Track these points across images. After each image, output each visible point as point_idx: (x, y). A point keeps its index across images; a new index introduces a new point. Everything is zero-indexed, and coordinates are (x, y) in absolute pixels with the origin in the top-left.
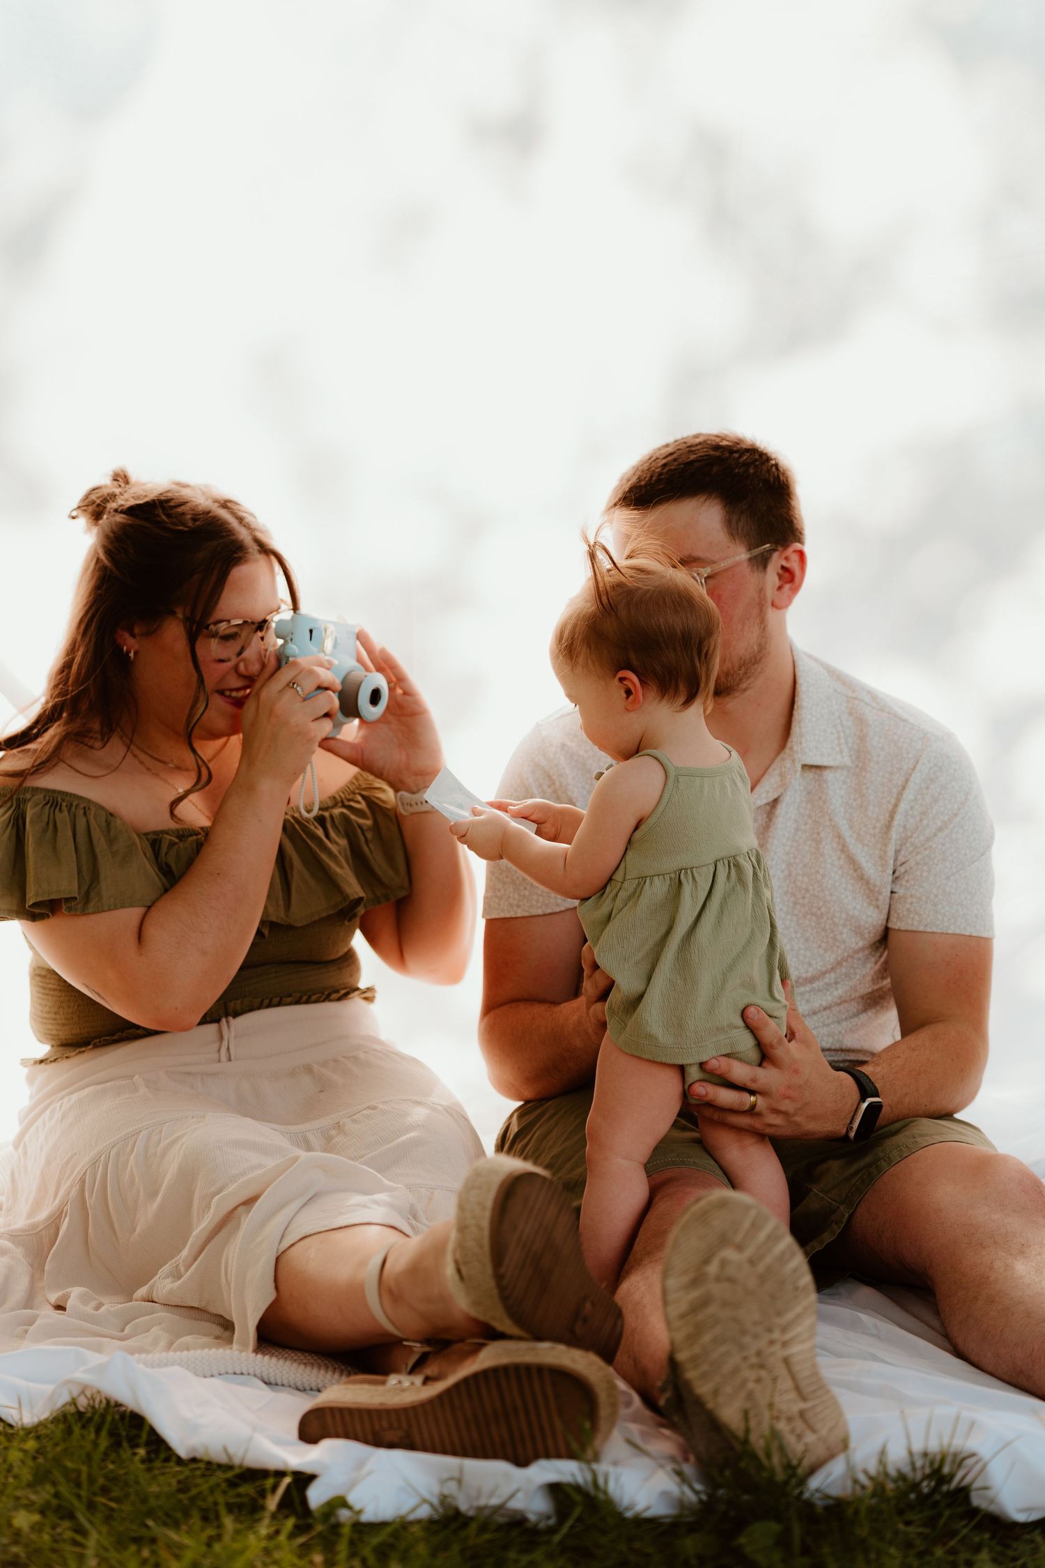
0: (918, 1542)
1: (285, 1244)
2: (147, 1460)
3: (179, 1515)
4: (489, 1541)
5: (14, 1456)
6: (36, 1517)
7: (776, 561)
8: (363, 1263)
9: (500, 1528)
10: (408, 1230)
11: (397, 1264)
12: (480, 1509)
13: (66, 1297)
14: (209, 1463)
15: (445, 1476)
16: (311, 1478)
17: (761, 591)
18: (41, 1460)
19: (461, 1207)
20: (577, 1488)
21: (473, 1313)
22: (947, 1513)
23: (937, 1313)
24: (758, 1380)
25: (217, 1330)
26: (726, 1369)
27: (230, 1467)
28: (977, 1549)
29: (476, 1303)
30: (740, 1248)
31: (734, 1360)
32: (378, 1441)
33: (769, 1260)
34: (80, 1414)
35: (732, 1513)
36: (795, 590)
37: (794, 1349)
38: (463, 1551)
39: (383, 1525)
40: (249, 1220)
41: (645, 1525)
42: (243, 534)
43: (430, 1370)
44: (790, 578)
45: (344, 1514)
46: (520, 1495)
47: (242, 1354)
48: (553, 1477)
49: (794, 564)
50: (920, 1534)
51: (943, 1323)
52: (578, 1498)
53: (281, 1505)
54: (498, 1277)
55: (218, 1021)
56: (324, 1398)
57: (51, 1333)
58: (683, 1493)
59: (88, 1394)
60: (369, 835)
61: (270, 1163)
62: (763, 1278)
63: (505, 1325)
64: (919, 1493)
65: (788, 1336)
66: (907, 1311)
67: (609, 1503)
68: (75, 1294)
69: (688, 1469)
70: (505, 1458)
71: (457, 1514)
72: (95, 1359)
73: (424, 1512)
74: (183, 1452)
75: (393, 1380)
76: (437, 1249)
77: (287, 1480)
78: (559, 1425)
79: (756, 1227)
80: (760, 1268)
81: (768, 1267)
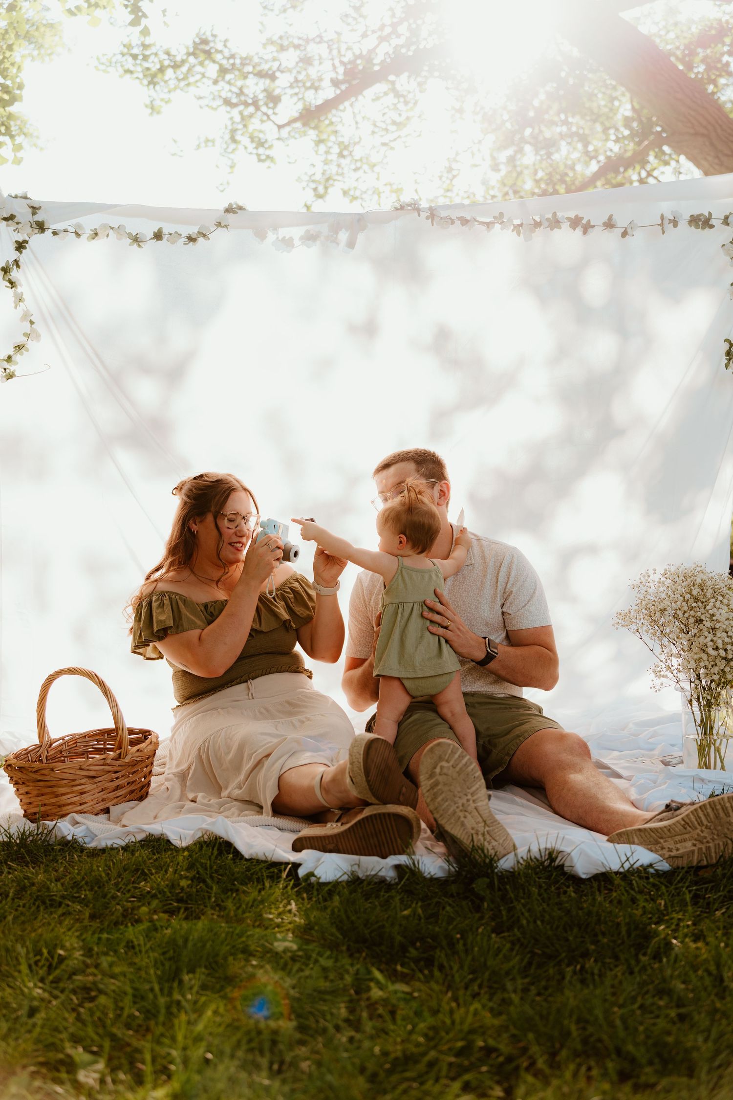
0: (543, 885)
1: (281, 773)
2: (233, 859)
3: (247, 881)
4: (372, 888)
5: (181, 858)
6: (189, 882)
7: (437, 488)
8: (313, 778)
9: (376, 883)
10: (329, 764)
11: (327, 778)
12: (367, 876)
13: (196, 797)
14: (257, 860)
15: (353, 863)
16: (299, 865)
18: (190, 859)
19: (351, 755)
20: (407, 866)
21: (359, 796)
22: (554, 874)
23: (546, 797)
24: (465, 817)
25: (258, 809)
26: (450, 812)
27: (265, 862)
28: (568, 887)
29: (360, 793)
30: (448, 761)
31: (453, 807)
32: (325, 850)
34: (205, 842)
35: (469, 876)
37: (479, 804)
38: (362, 893)
39: (328, 883)
40: (267, 763)
41: (433, 880)
42: (237, 485)
43: (344, 820)
44: (444, 494)
45: (313, 879)
46: (383, 870)
47: (267, 817)
48: (397, 862)
49: (445, 489)
50: (544, 882)
51: (548, 801)
52: (407, 870)
53: (287, 876)
54: (368, 781)
55: (247, 682)
56: (301, 834)
57: (191, 811)
58: (449, 869)
59: (208, 834)
60: (292, 600)
61: (275, 741)
62: (459, 773)
63: (372, 800)
64: (543, 866)
65: (475, 798)
66: (534, 796)
67: (419, 872)
68: (200, 796)
69: (451, 859)
70: (378, 856)
71: (358, 878)
72: (210, 820)
73: (345, 878)
74: (247, 856)
75: (329, 825)
76: (341, 771)
77: (290, 866)
78: (399, 841)
79: (453, 752)
80: (458, 769)
81: (461, 769)
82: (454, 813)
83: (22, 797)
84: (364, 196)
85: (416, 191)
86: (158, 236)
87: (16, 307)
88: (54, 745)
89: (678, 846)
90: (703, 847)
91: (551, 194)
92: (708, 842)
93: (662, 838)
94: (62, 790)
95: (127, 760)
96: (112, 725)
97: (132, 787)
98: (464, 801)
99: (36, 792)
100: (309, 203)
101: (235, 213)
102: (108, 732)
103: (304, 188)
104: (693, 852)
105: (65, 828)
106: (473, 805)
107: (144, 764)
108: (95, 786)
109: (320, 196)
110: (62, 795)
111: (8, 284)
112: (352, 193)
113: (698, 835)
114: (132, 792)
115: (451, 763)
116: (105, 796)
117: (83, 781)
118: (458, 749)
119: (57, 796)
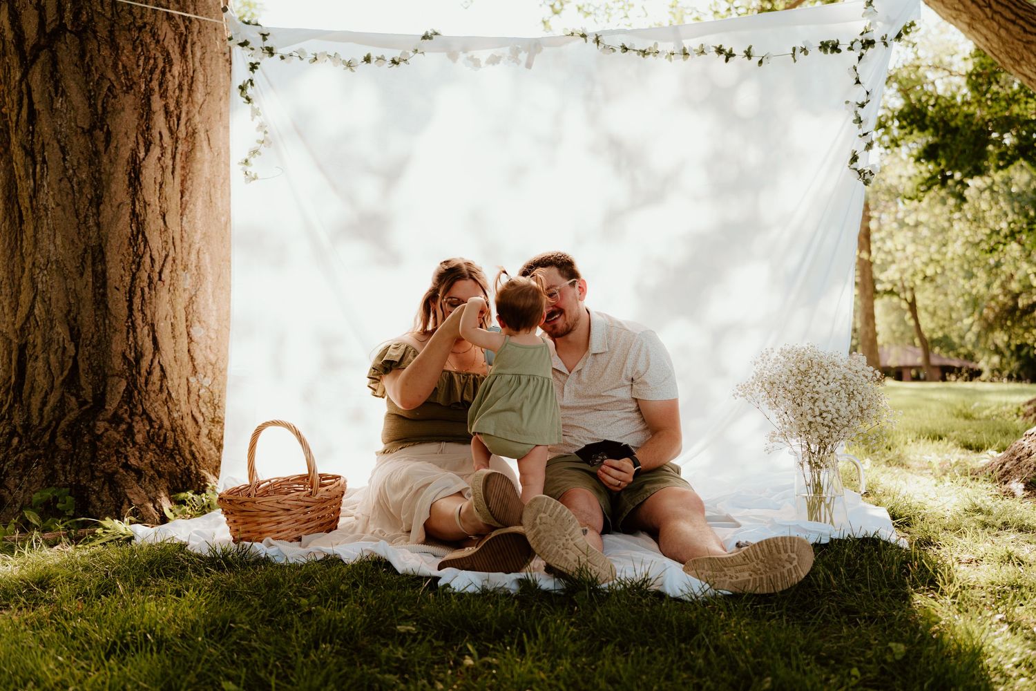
8: (455, 509)
11: (464, 510)
12: (495, 589)
14: (407, 575)
15: (484, 579)
16: (439, 578)
17: (575, 294)
24: (567, 553)
27: (413, 576)
29: (484, 519)
30: (545, 512)
31: (556, 548)
33: (556, 514)
36: (585, 294)
37: (577, 541)
40: (425, 492)
44: (583, 290)
45: (449, 589)
46: (507, 585)
48: (518, 577)
53: (428, 586)
56: (446, 557)
59: (373, 554)
62: (556, 520)
65: (572, 537)
70: (502, 572)
71: (487, 591)
72: (375, 544)
74: (400, 572)
75: (467, 549)
77: (431, 579)
79: (548, 504)
80: (554, 517)
81: (557, 516)
82: (558, 552)
83: (231, 525)
84: (597, 12)
85: (643, 7)
86: (367, 59)
87: (252, 120)
88: (261, 486)
89: (737, 575)
90: (757, 577)
91: (769, 11)
92: (761, 574)
93: (725, 566)
94: (262, 520)
95: (317, 497)
96: (306, 472)
97: (322, 521)
98: (564, 541)
99: (241, 521)
100: (546, 19)
101: (430, 38)
102: (303, 477)
103: (541, 5)
104: (749, 581)
105: (260, 548)
106: (572, 543)
107: (333, 502)
108: (289, 517)
109: (556, 13)
110: (262, 523)
111: (245, 100)
112: (585, 9)
113: (754, 567)
114: (321, 525)
115: (548, 514)
116: (298, 527)
117: (279, 513)
118: (552, 501)
119: (258, 524)
